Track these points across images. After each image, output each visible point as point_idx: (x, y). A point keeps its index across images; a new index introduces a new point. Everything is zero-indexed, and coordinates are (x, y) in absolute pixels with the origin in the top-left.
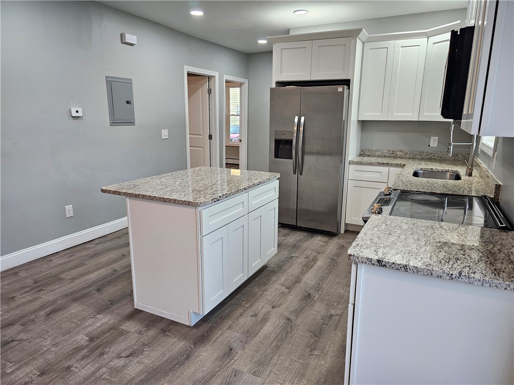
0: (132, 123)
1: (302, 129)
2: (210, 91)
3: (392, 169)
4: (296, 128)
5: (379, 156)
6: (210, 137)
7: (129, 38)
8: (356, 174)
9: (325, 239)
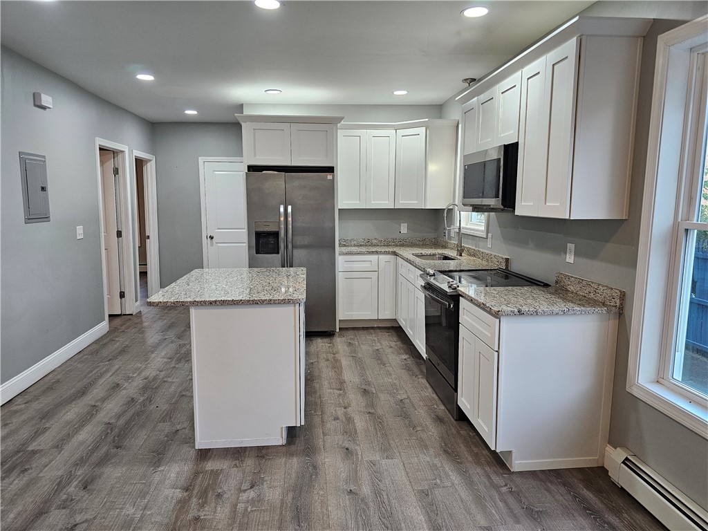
0: (46, 218)
1: (290, 219)
2: (116, 171)
3: (381, 256)
4: (282, 219)
5: (355, 246)
6: (119, 234)
7: (46, 100)
8: (346, 265)
9: (326, 340)
